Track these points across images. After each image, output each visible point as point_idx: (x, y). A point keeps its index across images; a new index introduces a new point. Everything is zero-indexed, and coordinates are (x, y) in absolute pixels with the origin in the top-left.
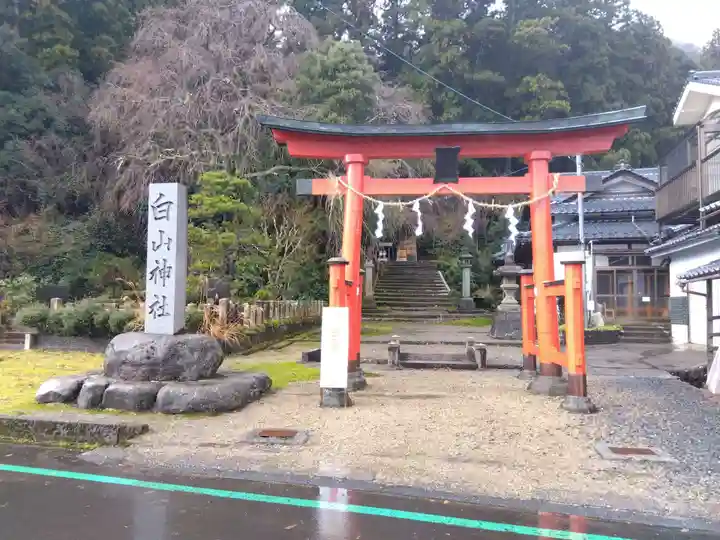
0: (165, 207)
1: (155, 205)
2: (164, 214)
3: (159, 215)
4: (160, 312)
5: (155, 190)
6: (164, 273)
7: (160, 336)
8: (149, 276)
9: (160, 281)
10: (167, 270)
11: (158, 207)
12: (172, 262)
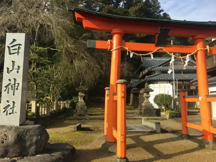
0: (17, 47)
1: (10, 46)
2: (16, 51)
3: (12, 52)
4: (11, 111)
5: (10, 37)
6: (14, 87)
7: (10, 128)
8: (4, 88)
9: (11, 92)
10: (16, 85)
11: (12, 47)
12: (20, 81)
